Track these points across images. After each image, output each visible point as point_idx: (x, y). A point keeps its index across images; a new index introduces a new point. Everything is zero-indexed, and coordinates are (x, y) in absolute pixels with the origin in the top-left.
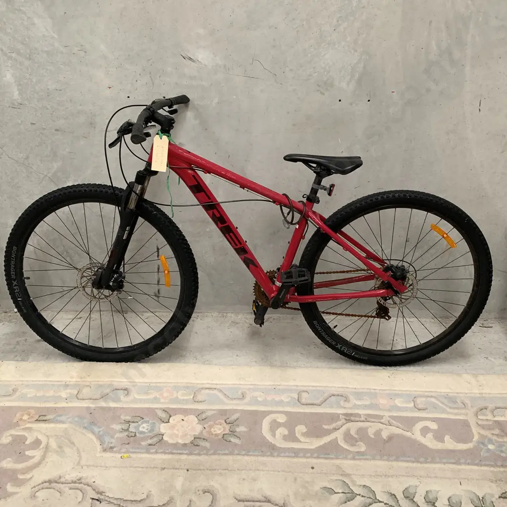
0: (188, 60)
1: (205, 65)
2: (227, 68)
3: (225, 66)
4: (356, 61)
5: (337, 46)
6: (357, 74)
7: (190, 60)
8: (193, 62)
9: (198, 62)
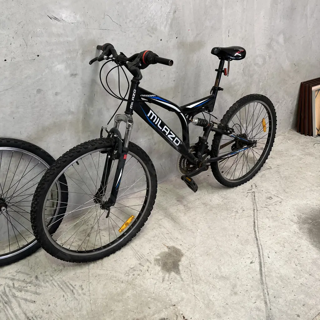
1: (69, 23)
4: (169, 10)
6: (170, 20)
7: (55, 19)
8: (59, 21)
9: (62, 21)
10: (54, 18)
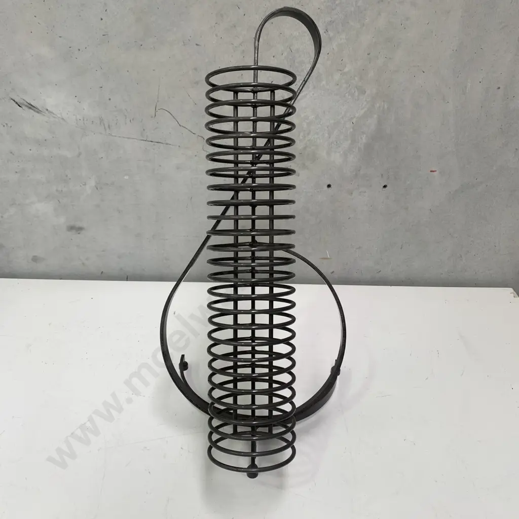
0: (26, 109)
1: (63, 119)
2: (107, 126)
3: (101, 120)
4: (362, 112)
5: (324, 82)
6: (364, 137)
7: (30, 108)
8: (38, 112)
9: (47, 112)
10: (26, 106)
